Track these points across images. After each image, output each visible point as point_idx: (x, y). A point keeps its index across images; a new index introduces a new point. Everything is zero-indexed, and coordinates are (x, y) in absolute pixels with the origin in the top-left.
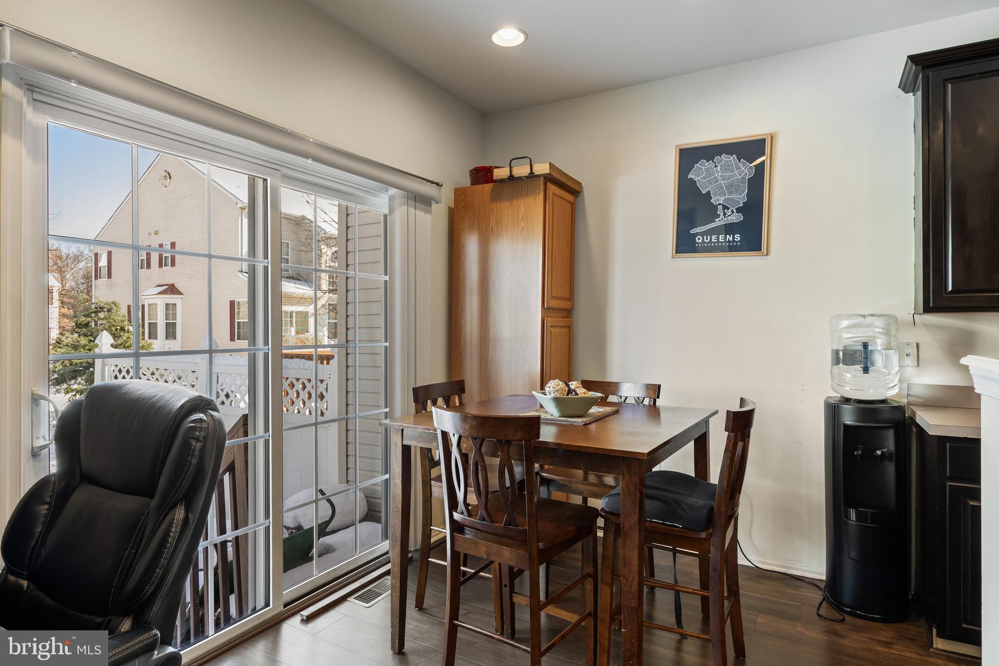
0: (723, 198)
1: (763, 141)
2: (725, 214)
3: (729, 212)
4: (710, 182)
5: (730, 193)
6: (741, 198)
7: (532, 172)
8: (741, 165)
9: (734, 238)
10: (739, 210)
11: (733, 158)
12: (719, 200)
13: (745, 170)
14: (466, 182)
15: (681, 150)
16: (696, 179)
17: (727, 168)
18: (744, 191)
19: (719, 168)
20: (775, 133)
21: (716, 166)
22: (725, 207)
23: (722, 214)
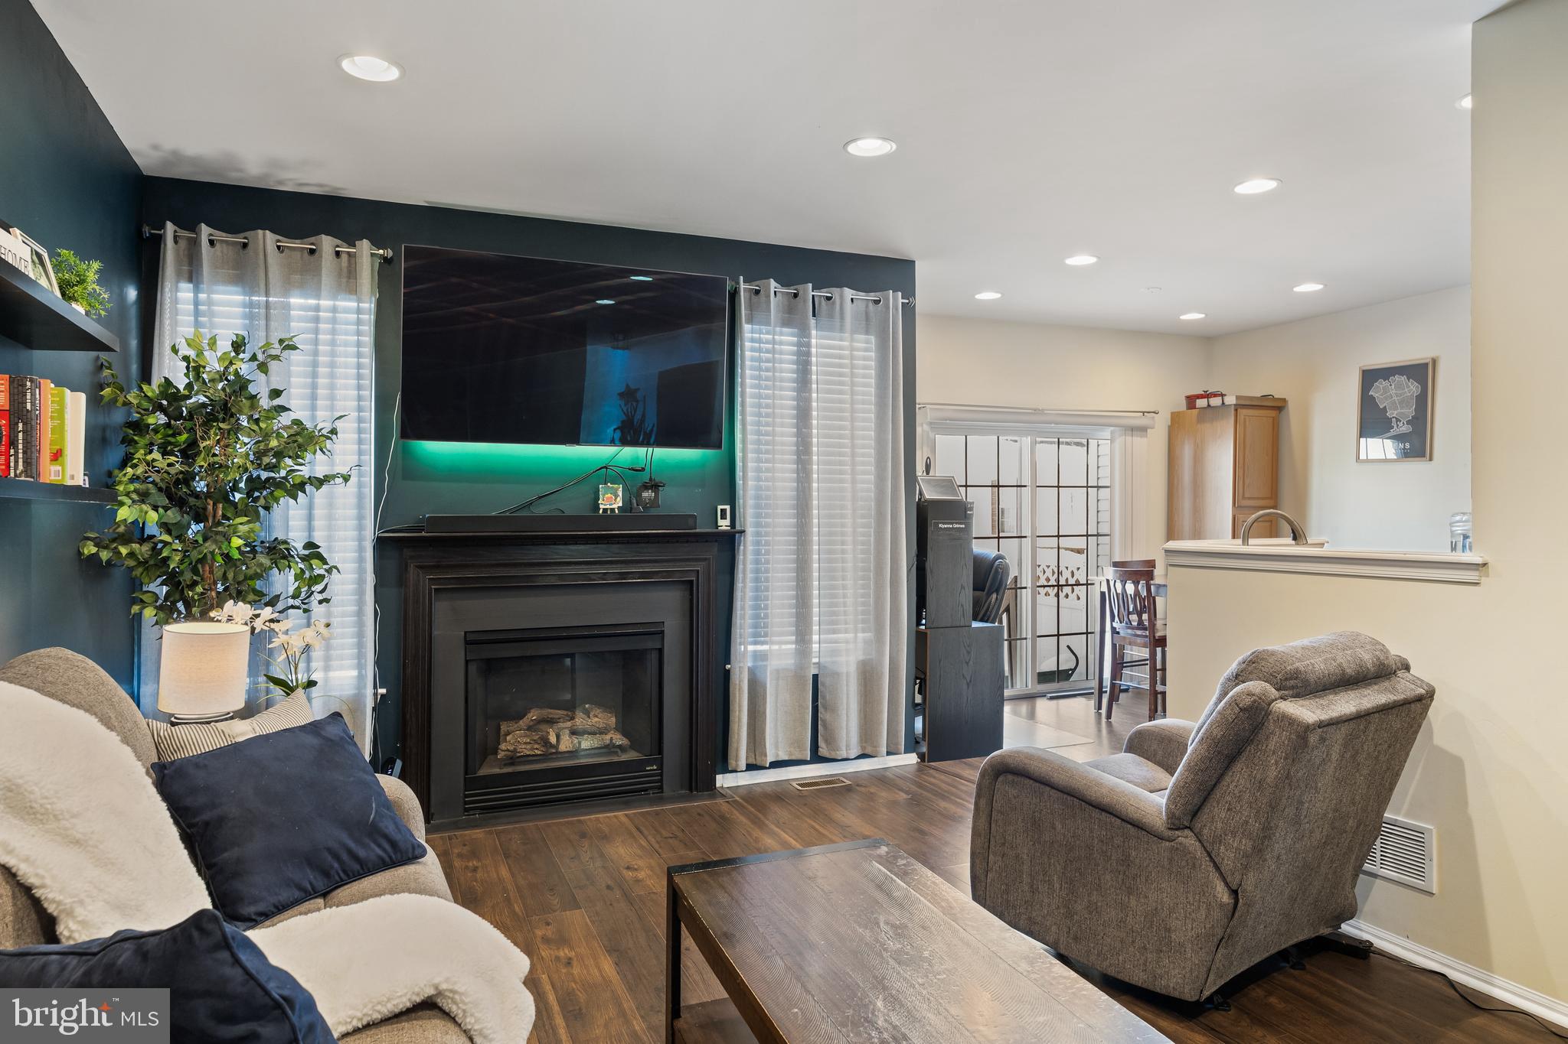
0: (1396, 412)
1: (1426, 365)
2: (1398, 425)
3: (1401, 424)
4: (1386, 398)
5: (1402, 408)
6: (1410, 412)
7: (1223, 403)
8: (1410, 384)
9: (1404, 446)
10: (1408, 422)
11: (1404, 378)
12: (1393, 414)
13: (1414, 388)
14: (1182, 406)
15: (1364, 371)
16: (1376, 395)
17: (1399, 386)
18: (1412, 407)
19: (1393, 387)
20: (1438, 357)
21: (1391, 385)
22: (1398, 420)
23: (1395, 426)
